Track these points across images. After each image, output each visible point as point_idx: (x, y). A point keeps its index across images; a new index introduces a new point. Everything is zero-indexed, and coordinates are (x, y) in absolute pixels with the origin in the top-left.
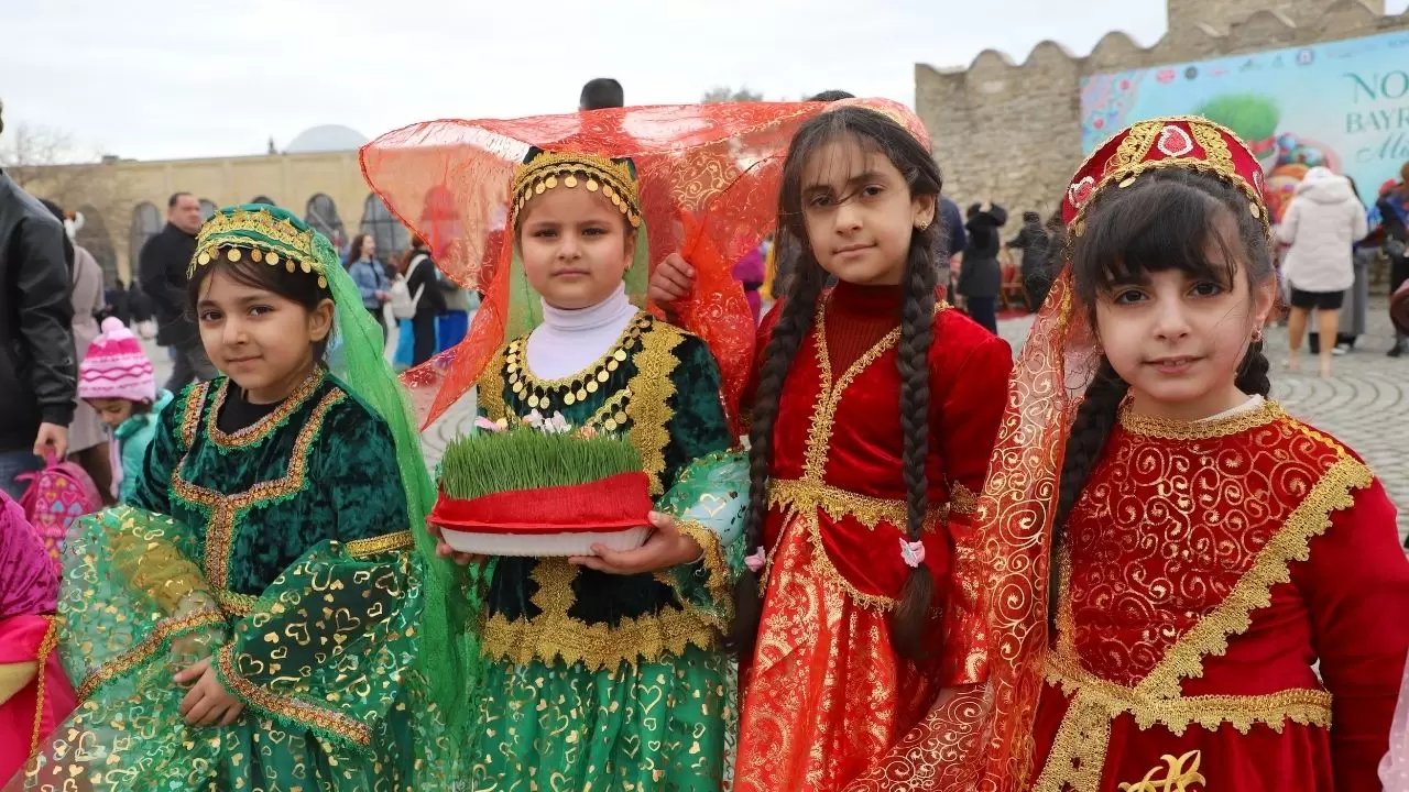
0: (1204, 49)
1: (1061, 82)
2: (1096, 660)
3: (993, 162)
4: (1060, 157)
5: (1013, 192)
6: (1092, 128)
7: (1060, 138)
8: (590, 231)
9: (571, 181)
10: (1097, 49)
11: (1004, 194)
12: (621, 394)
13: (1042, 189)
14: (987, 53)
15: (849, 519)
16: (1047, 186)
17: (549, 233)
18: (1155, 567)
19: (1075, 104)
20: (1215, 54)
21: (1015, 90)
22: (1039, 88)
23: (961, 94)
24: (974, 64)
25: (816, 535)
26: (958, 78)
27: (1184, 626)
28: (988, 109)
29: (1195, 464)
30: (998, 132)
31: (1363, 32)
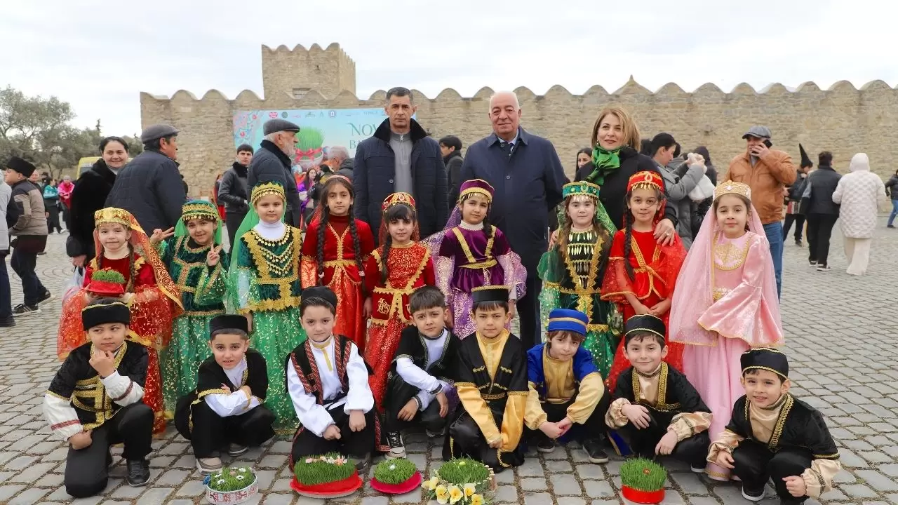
0: (289, 104)
1: (221, 111)
2: (396, 286)
3: (186, 148)
4: (222, 148)
5: (198, 164)
6: (240, 136)
7: (221, 139)
8: (276, 204)
9: (272, 193)
10: (239, 97)
11: (193, 165)
12: (291, 243)
13: (214, 164)
14: (181, 91)
15: (350, 266)
16: (216, 162)
17: (266, 205)
18: (405, 270)
19: (230, 123)
20: (294, 107)
21: (197, 112)
22: (210, 113)
23: (167, 111)
24: (174, 96)
25: (345, 271)
26: (165, 103)
27: (410, 278)
28: (183, 121)
29: (408, 252)
30: (189, 133)
31: (353, 106)
